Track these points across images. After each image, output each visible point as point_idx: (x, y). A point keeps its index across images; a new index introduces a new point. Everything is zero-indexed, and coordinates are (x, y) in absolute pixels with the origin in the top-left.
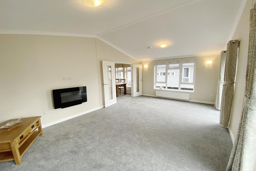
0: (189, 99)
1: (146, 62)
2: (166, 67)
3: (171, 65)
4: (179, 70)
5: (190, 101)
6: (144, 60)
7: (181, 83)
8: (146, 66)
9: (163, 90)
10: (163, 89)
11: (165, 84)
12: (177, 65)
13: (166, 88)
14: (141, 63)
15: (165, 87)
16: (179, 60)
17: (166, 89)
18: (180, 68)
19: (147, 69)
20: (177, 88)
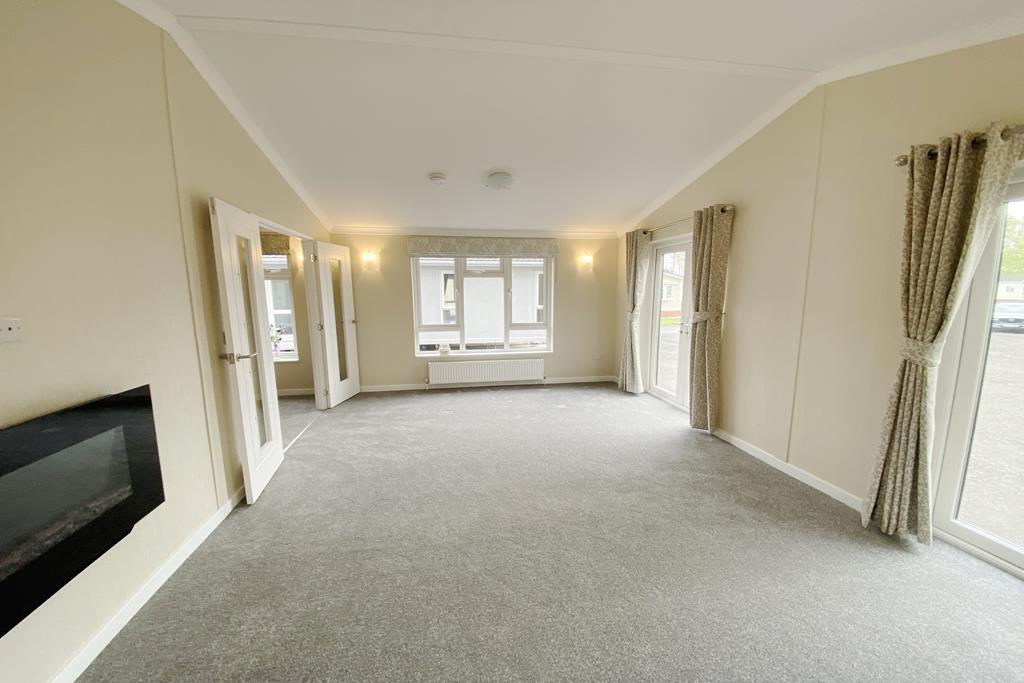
0: (542, 378)
1: (369, 238)
2: (457, 266)
3: (472, 262)
4: (501, 280)
5: (547, 382)
6: (355, 226)
7: (510, 326)
8: (371, 258)
9: (453, 357)
10: (453, 353)
11: (457, 333)
12: (494, 263)
13: (463, 348)
14: (338, 239)
15: (455, 347)
16: (505, 246)
17: (463, 352)
18: (504, 272)
19: (377, 269)
20: (501, 346)
